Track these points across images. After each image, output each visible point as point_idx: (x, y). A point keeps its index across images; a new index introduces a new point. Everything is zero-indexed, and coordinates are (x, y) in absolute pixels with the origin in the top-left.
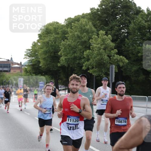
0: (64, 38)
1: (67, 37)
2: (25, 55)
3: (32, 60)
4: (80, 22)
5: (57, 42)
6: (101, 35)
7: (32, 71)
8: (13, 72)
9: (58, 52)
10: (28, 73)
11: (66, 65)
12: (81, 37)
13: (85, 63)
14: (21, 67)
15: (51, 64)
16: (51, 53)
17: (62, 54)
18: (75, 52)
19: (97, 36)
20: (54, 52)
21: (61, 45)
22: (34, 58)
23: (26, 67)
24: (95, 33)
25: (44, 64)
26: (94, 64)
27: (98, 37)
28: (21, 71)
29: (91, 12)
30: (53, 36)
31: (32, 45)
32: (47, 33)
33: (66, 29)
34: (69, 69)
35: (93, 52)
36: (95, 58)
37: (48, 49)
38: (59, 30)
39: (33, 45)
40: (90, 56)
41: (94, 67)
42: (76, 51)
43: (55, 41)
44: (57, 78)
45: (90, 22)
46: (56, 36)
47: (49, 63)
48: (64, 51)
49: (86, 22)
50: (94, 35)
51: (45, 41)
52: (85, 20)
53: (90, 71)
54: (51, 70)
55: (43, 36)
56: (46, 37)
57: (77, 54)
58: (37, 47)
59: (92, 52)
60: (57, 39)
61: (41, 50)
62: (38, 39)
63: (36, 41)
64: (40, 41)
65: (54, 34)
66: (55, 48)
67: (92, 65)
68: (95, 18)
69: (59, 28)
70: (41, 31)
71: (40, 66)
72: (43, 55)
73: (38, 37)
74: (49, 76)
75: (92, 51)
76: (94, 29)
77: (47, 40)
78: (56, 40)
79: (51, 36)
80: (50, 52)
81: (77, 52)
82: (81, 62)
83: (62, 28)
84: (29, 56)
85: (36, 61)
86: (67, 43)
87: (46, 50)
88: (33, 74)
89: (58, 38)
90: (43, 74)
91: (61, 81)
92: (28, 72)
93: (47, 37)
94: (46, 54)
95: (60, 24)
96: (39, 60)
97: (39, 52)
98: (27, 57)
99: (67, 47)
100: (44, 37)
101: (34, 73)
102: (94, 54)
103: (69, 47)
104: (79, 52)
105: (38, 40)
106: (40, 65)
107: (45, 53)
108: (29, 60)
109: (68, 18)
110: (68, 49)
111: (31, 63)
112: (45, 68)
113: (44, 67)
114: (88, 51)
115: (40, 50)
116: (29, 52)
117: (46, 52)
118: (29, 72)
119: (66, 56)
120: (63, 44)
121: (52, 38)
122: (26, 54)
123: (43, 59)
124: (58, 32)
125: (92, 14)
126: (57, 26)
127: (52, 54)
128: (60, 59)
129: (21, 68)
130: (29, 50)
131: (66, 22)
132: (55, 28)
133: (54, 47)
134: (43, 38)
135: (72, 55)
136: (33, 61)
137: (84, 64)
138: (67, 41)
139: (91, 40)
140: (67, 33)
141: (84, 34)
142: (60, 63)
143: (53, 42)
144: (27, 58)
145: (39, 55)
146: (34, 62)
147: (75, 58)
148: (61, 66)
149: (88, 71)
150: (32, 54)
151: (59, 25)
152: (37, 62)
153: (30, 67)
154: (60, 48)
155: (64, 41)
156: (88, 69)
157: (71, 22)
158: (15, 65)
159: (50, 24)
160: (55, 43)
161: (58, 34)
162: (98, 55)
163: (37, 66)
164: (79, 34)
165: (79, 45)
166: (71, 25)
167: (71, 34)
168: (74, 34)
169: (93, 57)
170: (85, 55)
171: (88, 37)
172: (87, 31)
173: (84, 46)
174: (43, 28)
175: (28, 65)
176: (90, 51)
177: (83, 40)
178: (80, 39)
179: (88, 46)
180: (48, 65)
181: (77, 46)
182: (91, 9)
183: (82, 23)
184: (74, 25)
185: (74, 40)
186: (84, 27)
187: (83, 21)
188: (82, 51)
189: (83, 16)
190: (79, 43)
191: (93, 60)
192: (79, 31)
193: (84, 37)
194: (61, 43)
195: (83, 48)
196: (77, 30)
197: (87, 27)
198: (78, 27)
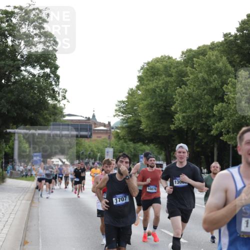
0: (181, 83)
1: (186, 82)
2: (116, 110)
3: (128, 118)
4: (207, 56)
5: (169, 88)
7: (128, 137)
8: (96, 138)
9: (171, 106)
10: (121, 139)
11: (184, 127)
12: (208, 82)
13: (216, 125)
14: (110, 130)
15: (159, 126)
16: (160, 107)
17: (178, 110)
18: (198, 106)
19: (235, 79)
20: (165, 107)
21: (176, 95)
22: (131, 116)
23: (118, 131)
24: (231, 75)
25: (147, 125)
26: (231, 126)
28: (109, 137)
29: (225, 40)
30: (163, 79)
31: (127, 95)
32: (152, 74)
33: (184, 69)
34: (190, 134)
35: (228, 106)
36: (231, 116)
37: (153, 101)
38: (172, 70)
39: (129, 94)
40: (223, 114)
41: (231, 130)
42: (200, 105)
43: (165, 88)
44: (170, 149)
45: (224, 57)
46: (167, 79)
47: (157, 124)
48: (180, 104)
49: (216, 56)
50: (230, 77)
51: (148, 87)
52: (216, 53)
53: (224, 138)
54: (159, 135)
55: (146, 78)
56: (150, 81)
57: (203, 110)
58: (135, 97)
59: (226, 107)
60: (170, 85)
61: (143, 102)
63: (134, 88)
64: (141, 88)
65: (164, 76)
66: (166, 99)
67: (226, 128)
68: (231, 50)
69: (173, 67)
70: (142, 71)
71: (141, 129)
72: (146, 111)
73: (137, 80)
74: (156, 145)
75: (227, 104)
76: (230, 68)
77: (152, 85)
78: (168, 86)
79: (160, 80)
80: (158, 106)
81: (202, 106)
82: (210, 123)
83: (178, 67)
84: (122, 113)
85: (135, 120)
86: (185, 90)
87: (151, 103)
88: (129, 142)
89: (171, 83)
90: (147, 141)
92: (122, 138)
93: (153, 80)
94: (151, 110)
95: (174, 60)
96: (139, 118)
97: (140, 106)
98: (120, 114)
99: (186, 98)
100: (147, 81)
101: (131, 140)
102: (230, 109)
103: (190, 97)
104: (206, 106)
105: (138, 85)
106: (141, 127)
107: (150, 106)
108: (122, 119)
109: (187, 50)
110: (187, 101)
111: (126, 124)
112: (149, 133)
113: (147, 130)
114: (220, 104)
115: (141, 102)
116: (122, 105)
117: (152, 106)
118: (123, 138)
119: (183, 112)
120: (179, 93)
121: (160, 82)
122: (117, 108)
123: (147, 117)
124: (170, 72)
125: (227, 43)
126: (170, 63)
127: (161, 110)
128: (174, 118)
129: (109, 132)
130: (124, 102)
131: (184, 56)
132: (165, 66)
133: (164, 98)
134: (145, 82)
135: (194, 110)
136: (129, 120)
137: (213, 126)
138: (186, 88)
139: (225, 86)
140: (186, 75)
141: (213, 77)
142: (174, 124)
143: (163, 90)
144: (119, 115)
145: (139, 110)
146: (131, 122)
147: (199, 116)
148: (175, 129)
149: (221, 138)
150: (128, 109)
151: (172, 61)
152: (135, 122)
153: (124, 130)
154: (174, 98)
155: (181, 87)
156: (221, 134)
157: (191, 57)
158: (99, 127)
159: (157, 60)
160: (166, 91)
161: (171, 76)
163: (136, 129)
164: (206, 76)
165: (205, 95)
166: (193, 61)
167: (191, 77)
168: (197, 76)
169: (228, 115)
170: (216, 110)
171: (220, 82)
172: (219, 72)
173: (214, 97)
174: (145, 66)
175: (121, 127)
176: (224, 104)
177: (212, 86)
178: (207, 85)
179: (220, 96)
180: (154, 127)
181: (203, 97)
182: (225, 35)
183: (210, 58)
184: (196, 61)
185: (197, 87)
186: (214, 64)
187: (213, 55)
188: (210, 104)
189: (213, 47)
190: (205, 92)
191: (229, 120)
192: (205, 71)
193: (214, 81)
194: (176, 91)
195: (212, 100)
196: (202, 70)
197: (219, 66)
198: (204, 65)
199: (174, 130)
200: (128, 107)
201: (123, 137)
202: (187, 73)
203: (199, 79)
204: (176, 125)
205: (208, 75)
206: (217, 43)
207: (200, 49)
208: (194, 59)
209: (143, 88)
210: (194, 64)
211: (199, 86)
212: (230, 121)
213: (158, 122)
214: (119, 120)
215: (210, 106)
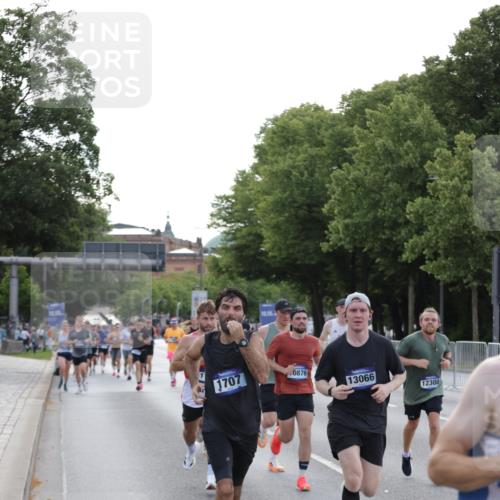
0: (341, 158)
1: (351, 156)
2: (212, 215)
3: (238, 230)
4: (392, 104)
5: (317, 170)
6: (463, 146)
7: (237, 267)
8: (173, 271)
9: (322, 204)
10: (223, 273)
11: (346, 247)
12: (394, 156)
13: (411, 241)
14: (201, 255)
15: (298, 244)
16: (299, 207)
17: (336, 212)
18: (375, 205)
19: (448, 149)
20: (309, 206)
21: (330, 182)
22: (242, 225)
23: (217, 256)
24: (441, 142)
25: (275, 244)
26: (441, 244)
27: (454, 154)
28: (200, 270)
29: (428, 71)
30: (306, 152)
31: (234, 183)
32: (284, 141)
33: (347, 130)
34: (359, 261)
35: (434, 203)
36: (441, 222)
37: (288, 193)
38: (322, 132)
39: (237, 181)
40: (426, 219)
41: (440, 252)
42: (379, 201)
43: (310, 169)
44: (320, 292)
45: (425, 106)
46: (314, 151)
47: (294, 241)
48: (339, 201)
49: (411, 103)
50: (438, 146)
51: (275, 168)
52: (409, 97)
53: (428, 267)
54: (299, 262)
55: (272, 150)
56: (279, 154)
57: (386, 212)
58: (250, 187)
59: (431, 205)
60: (318, 162)
61: (266, 197)
62: (256, 161)
63: (248, 170)
64: (261, 169)
65: (306, 145)
66: (311, 190)
67: (432, 248)
68: (440, 90)
69: (324, 126)
70: (263, 135)
71: (262, 252)
72: (272, 215)
73: (254, 154)
74: (292, 283)
75: (433, 200)
76: (438, 127)
77: (283, 164)
78: (315, 165)
79: (298, 154)
80: (296, 205)
81: (382, 204)
82: (399, 237)
83: (333, 126)
84: (225, 219)
85: (250, 234)
86: (349, 173)
87: (281, 198)
88: (239, 279)
89: (320, 158)
90: (274, 276)
91: (331, 300)
92: (224, 270)
93: (285, 154)
94: (280, 212)
95: (326, 113)
96: (259, 232)
97: (260, 205)
98: (221, 222)
99: (351, 188)
100: (273, 156)
101: (242, 275)
102: (439, 208)
103: (358, 186)
104: (392, 205)
105: (255, 164)
106: (263, 249)
107: (280, 206)
108: (225, 232)
109: (352, 93)
110: (353, 194)
111: (232, 243)
112: (278, 259)
113: (276, 254)
114: (419, 200)
115: (261, 199)
116: (225, 204)
117: (283, 205)
118: (227, 271)
120: (337, 179)
121: (299, 158)
122: (214, 210)
123: (273, 228)
124: (319, 137)
125: (431, 77)
126: (318, 118)
127: (302, 213)
128: (328, 229)
129: (198, 258)
130: (227, 198)
131: (346, 104)
132: (309, 124)
133: (307, 189)
134: (270, 158)
135: (369, 212)
136: (238, 235)
137: (405, 244)
138: (351, 167)
139: (429, 162)
140: (350, 142)
141: (405, 145)
142: (328, 241)
143: (306, 172)
144: (219, 225)
145: (258, 214)
146: (243, 237)
147: (377, 224)
148: (331, 250)
149: (422, 268)
150: (236, 211)
151: (322, 114)
152: (251, 238)
153: (229, 254)
154: (327, 189)
155: (340, 167)
156: (421, 260)
157: (361, 105)
158: (179, 248)
159: (294, 114)
160: (311, 174)
161: (320, 144)
162: (452, 213)
163: (252, 253)
164: (390, 144)
165: (388, 181)
166: (364, 113)
167: (362, 145)
168: (373, 145)
169: (436, 221)
170: (411, 212)
171: (417, 155)
172: (416, 136)
173: (406, 185)
174: (270, 126)
175: (223, 249)
176: (427, 200)
177: (402, 163)
178: (393, 162)
179: (419, 183)
180: (288, 247)
181: (384, 185)
182: (428, 62)
183: (398, 108)
184: (371, 115)
185: (372, 165)
186: (407, 120)
187: (404, 101)
188: (399, 200)
189: (404, 85)
190: (389, 175)
191: (437, 231)
192: (389, 135)
193: (407, 154)
194: (332, 175)
195: (403, 191)
196: (383, 133)
197: (415, 122)
198: (387, 123)
199: (328, 253)
200: (237, 208)
201: (227, 267)
202: (352, 137)
203: (376, 149)
204: (331, 243)
205: (393, 141)
206: (411, 77)
207: (379, 90)
208: (367, 110)
209: (265, 170)
210: (366, 120)
211: (378, 164)
212: (440, 234)
213: (295, 238)
214: (218, 234)
215: (399, 205)
